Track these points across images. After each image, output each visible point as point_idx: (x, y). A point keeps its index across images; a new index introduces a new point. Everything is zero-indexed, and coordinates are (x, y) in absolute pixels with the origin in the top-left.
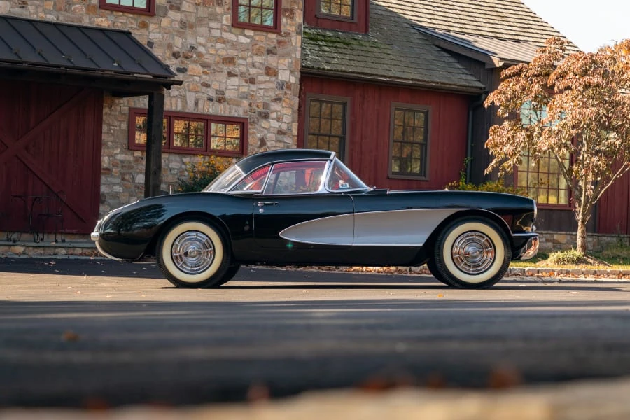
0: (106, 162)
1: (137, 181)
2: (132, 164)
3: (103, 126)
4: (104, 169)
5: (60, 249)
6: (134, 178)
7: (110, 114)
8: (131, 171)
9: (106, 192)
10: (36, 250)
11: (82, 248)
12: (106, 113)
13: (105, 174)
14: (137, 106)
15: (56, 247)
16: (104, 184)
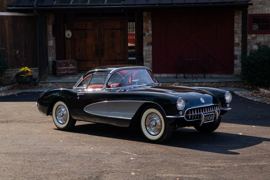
0: (237, 40)
1: (253, 48)
2: (251, 40)
3: (235, 24)
4: (236, 44)
5: (195, 84)
6: (251, 47)
7: (238, 18)
8: (250, 44)
9: (238, 54)
10: (184, 84)
11: (206, 83)
12: (237, 18)
13: (237, 46)
14: (253, 13)
15: (193, 83)
16: (236, 51)
